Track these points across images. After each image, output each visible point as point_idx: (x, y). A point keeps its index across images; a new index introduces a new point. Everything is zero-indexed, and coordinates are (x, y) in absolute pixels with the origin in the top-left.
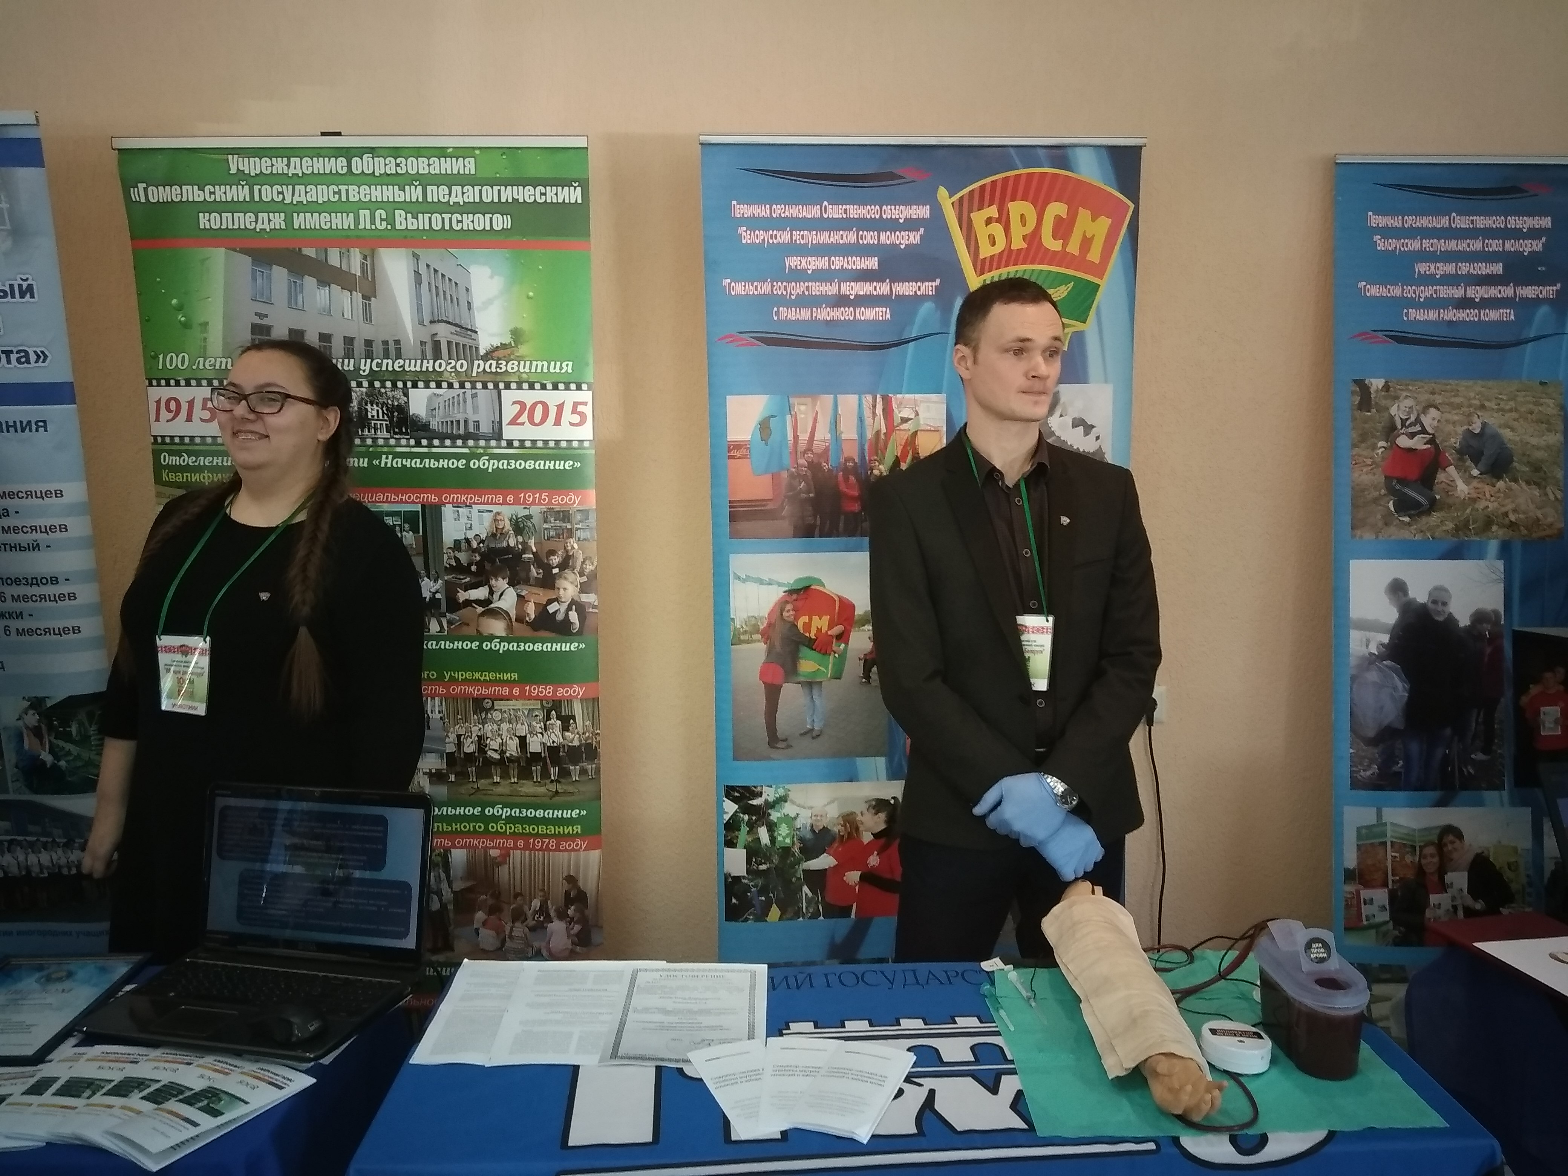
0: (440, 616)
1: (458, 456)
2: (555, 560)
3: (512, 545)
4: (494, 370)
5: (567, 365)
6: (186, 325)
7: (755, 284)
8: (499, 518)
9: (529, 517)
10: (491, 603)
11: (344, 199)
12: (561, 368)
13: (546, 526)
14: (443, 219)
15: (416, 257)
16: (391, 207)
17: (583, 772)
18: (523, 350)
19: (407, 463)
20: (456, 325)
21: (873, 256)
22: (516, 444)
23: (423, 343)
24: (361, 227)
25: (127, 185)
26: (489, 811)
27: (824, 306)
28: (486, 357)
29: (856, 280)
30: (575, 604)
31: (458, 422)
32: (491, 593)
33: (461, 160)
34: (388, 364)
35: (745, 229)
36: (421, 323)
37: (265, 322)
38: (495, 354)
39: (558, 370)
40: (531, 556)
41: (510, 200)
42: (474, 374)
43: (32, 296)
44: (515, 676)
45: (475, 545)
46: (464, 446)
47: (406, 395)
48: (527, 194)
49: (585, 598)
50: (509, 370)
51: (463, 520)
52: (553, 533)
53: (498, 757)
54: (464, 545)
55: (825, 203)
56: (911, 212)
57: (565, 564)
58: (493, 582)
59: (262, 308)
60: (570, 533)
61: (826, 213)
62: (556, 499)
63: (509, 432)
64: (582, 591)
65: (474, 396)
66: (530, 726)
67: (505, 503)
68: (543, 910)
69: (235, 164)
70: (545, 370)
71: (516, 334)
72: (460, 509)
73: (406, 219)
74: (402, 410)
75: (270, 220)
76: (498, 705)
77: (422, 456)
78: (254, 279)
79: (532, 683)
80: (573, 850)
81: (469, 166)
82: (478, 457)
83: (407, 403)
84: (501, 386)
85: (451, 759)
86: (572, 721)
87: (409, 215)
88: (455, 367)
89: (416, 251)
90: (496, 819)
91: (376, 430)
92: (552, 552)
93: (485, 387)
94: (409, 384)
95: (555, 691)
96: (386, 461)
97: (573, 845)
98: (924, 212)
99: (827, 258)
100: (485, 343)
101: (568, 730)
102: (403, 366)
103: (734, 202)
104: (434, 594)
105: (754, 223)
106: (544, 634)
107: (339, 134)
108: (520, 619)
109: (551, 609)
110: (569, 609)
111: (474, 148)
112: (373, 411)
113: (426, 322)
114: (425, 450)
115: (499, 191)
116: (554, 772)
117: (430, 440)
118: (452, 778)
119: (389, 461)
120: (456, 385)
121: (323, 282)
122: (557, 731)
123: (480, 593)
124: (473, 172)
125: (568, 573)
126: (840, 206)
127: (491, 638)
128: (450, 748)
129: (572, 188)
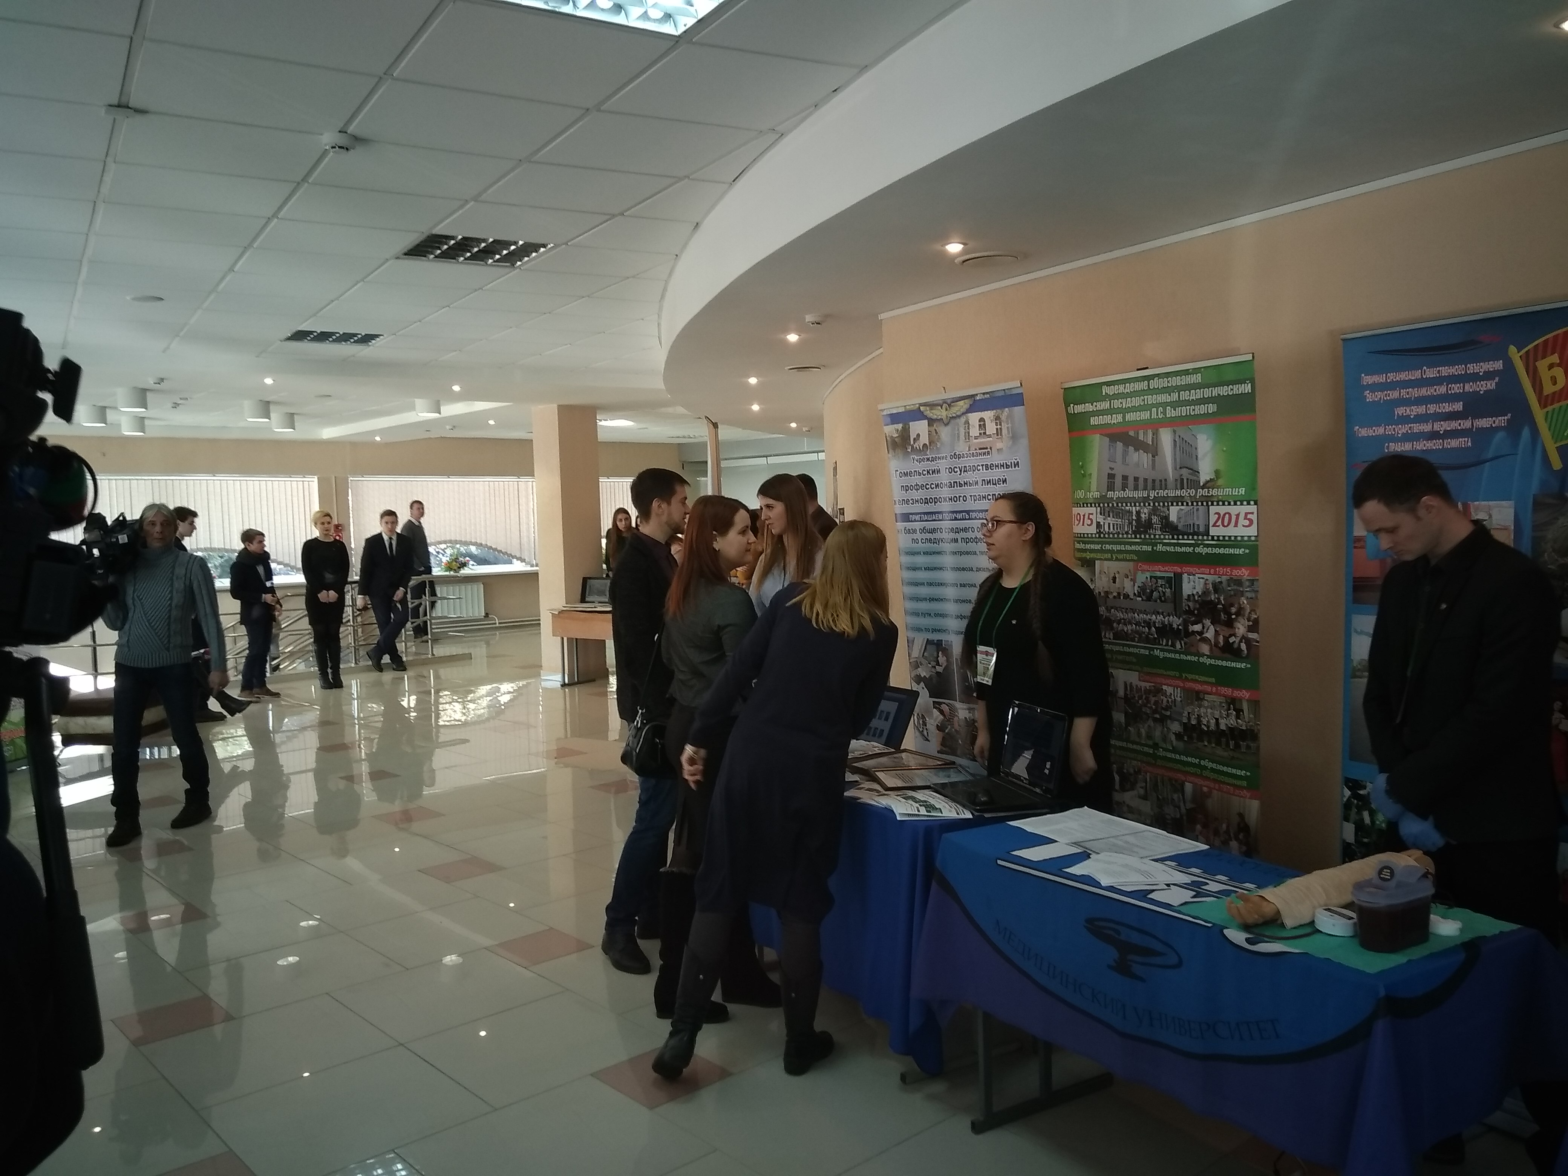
0: (1181, 639)
1: (1190, 545)
2: (1233, 610)
3: (1213, 599)
4: (1206, 495)
5: (1242, 490)
6: (1084, 476)
7: (1374, 428)
8: (1207, 582)
9: (1221, 582)
10: (1203, 634)
11: (1146, 403)
12: (1239, 492)
13: (1229, 589)
14: (1187, 409)
15: (1174, 431)
16: (1164, 405)
17: (1248, 747)
18: (1220, 482)
19: (1168, 549)
20: (1192, 469)
21: (1458, 401)
22: (1216, 538)
23: (1176, 480)
24: (1152, 417)
25: (1067, 406)
26: (1202, 762)
27: (1422, 440)
28: (1203, 488)
29: (1445, 420)
30: (1244, 638)
31: (1190, 525)
32: (1203, 628)
33: (1195, 375)
34: (1162, 493)
35: (1368, 392)
36: (1176, 469)
37: (1113, 472)
38: (1207, 485)
39: (1237, 494)
40: (1221, 606)
41: (1217, 395)
42: (1198, 497)
43: (1018, 467)
44: (1213, 680)
45: (1196, 598)
46: (1193, 539)
47: (1168, 510)
48: (1224, 391)
49: (1251, 635)
50: (1214, 494)
51: (1192, 583)
52: (1232, 593)
53: (1206, 729)
54: (1192, 598)
55: (1425, 368)
56: (1488, 366)
57: (1238, 614)
58: (1204, 621)
59: (1112, 465)
60: (1242, 594)
61: (1425, 374)
62: (1235, 572)
63: (1213, 531)
64: (1249, 631)
65: (1198, 510)
66: (1220, 712)
67: (1210, 574)
68: (1227, 832)
69: (1105, 390)
70: (1230, 494)
71: (1217, 473)
72: (1191, 577)
73: (1171, 411)
74: (1167, 518)
75: (1117, 418)
76: (1207, 697)
77: (1175, 545)
78: (1110, 450)
79: (1221, 686)
80: (1242, 797)
81: (1197, 378)
82: (1198, 545)
83: (1169, 514)
84: (1210, 503)
85: (1185, 726)
86: (1241, 713)
87: (1172, 409)
88: (1189, 494)
89: (1175, 428)
90: (1205, 768)
91: (1155, 529)
92: (1232, 605)
93: (1202, 505)
94: (1170, 504)
95: (1232, 692)
96: (1160, 548)
97: (1242, 793)
98: (1499, 365)
99: (1424, 406)
100: (1204, 477)
101: (1239, 719)
102: (1167, 494)
103: (1363, 375)
104: (1178, 626)
105: (1374, 388)
106: (1227, 655)
107: (1147, 368)
108: (1216, 644)
109: (1231, 640)
110: (1241, 641)
111: (1201, 368)
112: (1155, 519)
113: (1178, 467)
114: (1175, 541)
115: (1212, 390)
116: (1232, 743)
117: (1178, 536)
118: (1186, 738)
119: (1161, 547)
120: (1190, 504)
121: (1136, 450)
122: (1233, 718)
123: (1197, 628)
124: (1200, 381)
125: (1240, 619)
126: (1435, 369)
127: (1203, 655)
128: (1185, 720)
129: (1246, 384)
